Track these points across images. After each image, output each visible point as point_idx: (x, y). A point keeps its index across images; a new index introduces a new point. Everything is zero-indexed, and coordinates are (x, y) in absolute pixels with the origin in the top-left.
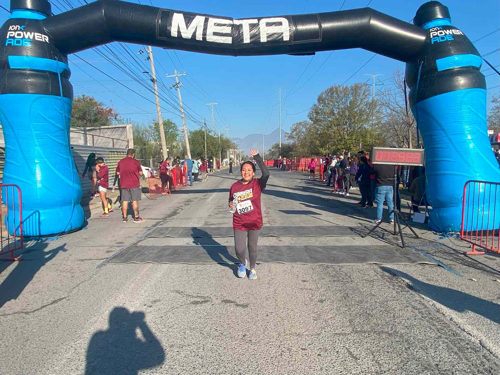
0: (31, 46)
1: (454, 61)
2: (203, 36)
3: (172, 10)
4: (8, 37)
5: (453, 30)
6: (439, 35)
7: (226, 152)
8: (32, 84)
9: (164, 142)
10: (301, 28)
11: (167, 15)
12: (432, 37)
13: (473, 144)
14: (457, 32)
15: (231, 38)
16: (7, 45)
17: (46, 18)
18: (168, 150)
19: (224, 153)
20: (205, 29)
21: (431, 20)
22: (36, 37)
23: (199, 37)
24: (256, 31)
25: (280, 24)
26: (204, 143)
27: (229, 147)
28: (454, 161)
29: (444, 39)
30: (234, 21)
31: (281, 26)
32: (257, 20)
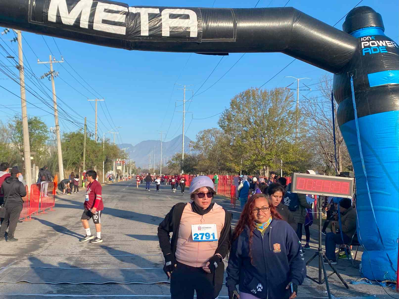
1: (388, 77)
2: (90, 23)
5: (387, 42)
6: (371, 45)
7: (111, 162)
9: (27, 148)
10: (213, 24)
12: (363, 47)
14: (391, 44)
15: (125, 28)
18: (32, 158)
19: (109, 163)
20: (92, 15)
21: (362, 28)
23: (84, 24)
24: (156, 22)
26: (82, 150)
27: (116, 156)
28: (389, 194)
29: (377, 51)
30: (130, 8)
31: (187, 20)
32: (158, 9)
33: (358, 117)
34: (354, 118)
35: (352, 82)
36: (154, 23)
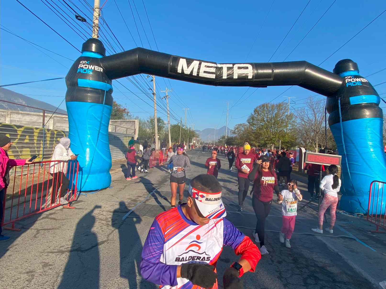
0: (92, 73)
1: (362, 99)
2: (197, 73)
3: (179, 57)
4: (79, 68)
5: (361, 79)
6: (352, 81)
8: (90, 97)
9: (156, 132)
10: (260, 71)
11: (176, 59)
12: (347, 82)
13: (374, 154)
14: (364, 80)
15: (215, 75)
16: (78, 72)
17: (102, 57)
18: (158, 137)
19: (190, 140)
20: (199, 69)
21: (346, 71)
22: (96, 68)
23: (195, 74)
25: (247, 68)
26: (179, 133)
27: (194, 136)
28: (361, 165)
29: (355, 84)
30: (218, 65)
31: (247, 70)
32: (232, 65)
33: (342, 121)
34: (339, 122)
35: (339, 101)
36: (230, 72)
